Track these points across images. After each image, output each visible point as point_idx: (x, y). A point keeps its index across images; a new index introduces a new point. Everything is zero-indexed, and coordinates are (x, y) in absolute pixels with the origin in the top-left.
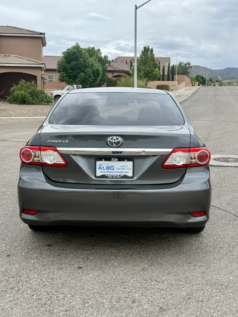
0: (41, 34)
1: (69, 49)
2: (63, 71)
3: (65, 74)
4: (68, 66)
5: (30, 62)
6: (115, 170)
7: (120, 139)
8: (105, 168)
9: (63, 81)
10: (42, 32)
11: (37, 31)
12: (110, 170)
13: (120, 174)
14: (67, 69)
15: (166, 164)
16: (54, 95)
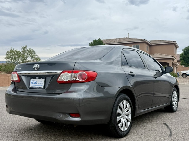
0: (174, 42)
1: (186, 48)
2: (183, 59)
3: (184, 61)
4: (186, 56)
5: (166, 56)
6: (37, 84)
7: (38, 65)
8: (33, 83)
9: (183, 65)
10: (175, 41)
11: (172, 41)
12: (35, 84)
13: (38, 86)
14: (185, 58)
15: (58, 80)
16: (182, 73)
